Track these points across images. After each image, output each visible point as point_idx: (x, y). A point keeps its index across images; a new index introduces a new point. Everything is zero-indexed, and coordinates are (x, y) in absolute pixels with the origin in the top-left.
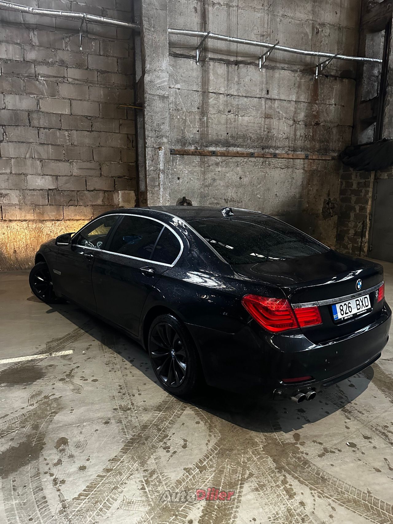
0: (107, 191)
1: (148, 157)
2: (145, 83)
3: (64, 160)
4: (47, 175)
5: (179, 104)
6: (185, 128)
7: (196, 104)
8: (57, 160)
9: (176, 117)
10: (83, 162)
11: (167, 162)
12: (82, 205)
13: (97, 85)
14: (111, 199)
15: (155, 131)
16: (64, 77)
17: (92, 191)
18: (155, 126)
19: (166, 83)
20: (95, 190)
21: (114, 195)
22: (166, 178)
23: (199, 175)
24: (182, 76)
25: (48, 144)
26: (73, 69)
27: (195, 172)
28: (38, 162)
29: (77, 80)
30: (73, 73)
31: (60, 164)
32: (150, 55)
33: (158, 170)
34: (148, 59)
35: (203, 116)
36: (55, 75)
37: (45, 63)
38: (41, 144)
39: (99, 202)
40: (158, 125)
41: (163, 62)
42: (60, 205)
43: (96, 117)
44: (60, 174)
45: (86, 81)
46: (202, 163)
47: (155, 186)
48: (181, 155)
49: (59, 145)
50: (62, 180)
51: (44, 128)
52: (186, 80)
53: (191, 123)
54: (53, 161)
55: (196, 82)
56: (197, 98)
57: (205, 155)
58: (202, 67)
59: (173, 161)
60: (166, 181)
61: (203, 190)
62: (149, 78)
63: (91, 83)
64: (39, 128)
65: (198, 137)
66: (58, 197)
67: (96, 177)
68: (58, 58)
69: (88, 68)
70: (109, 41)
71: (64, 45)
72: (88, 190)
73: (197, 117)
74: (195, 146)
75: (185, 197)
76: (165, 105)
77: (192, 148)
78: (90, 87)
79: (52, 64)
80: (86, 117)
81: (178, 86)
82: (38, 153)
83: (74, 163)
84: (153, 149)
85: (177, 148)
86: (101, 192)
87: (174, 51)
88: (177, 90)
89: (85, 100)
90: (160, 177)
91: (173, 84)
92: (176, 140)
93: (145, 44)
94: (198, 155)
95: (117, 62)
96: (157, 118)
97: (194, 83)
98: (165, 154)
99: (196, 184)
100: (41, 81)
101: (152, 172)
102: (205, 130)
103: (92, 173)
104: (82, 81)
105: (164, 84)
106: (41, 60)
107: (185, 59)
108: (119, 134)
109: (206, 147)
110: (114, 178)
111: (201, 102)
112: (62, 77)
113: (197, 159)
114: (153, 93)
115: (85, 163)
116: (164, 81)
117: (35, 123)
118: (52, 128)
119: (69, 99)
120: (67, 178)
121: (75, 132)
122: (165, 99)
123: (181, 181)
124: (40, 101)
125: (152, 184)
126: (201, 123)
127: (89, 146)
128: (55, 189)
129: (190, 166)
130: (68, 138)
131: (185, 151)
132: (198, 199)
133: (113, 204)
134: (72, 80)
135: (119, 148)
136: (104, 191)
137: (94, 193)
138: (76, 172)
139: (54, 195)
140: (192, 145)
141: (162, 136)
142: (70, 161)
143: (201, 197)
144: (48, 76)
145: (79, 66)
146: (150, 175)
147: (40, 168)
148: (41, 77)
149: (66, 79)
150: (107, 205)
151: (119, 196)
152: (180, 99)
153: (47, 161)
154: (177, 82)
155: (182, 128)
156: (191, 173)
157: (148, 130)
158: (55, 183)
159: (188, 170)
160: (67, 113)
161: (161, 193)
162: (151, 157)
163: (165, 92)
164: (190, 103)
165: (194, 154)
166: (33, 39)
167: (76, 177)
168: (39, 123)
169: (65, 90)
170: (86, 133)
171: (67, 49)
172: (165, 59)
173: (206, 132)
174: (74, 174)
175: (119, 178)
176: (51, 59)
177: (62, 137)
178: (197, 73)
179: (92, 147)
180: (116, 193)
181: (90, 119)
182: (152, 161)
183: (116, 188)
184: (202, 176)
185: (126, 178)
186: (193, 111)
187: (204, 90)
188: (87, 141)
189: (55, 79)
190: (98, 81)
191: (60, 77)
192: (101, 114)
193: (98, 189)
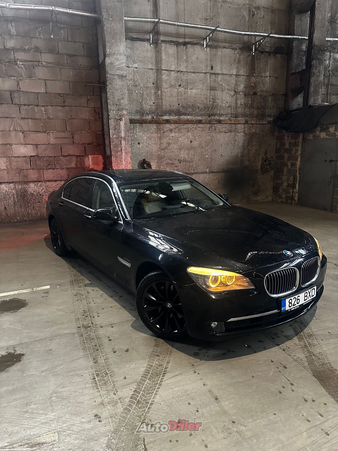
0: (79, 156)
1: (111, 127)
2: (106, 65)
3: (42, 131)
4: (29, 144)
5: (137, 80)
6: (142, 101)
7: (152, 80)
8: (36, 131)
9: (135, 92)
10: (58, 132)
11: (127, 131)
12: (58, 169)
13: (67, 67)
14: (82, 162)
15: (117, 105)
16: (39, 61)
17: (66, 156)
18: (116, 101)
19: (124, 65)
20: (69, 155)
21: (85, 160)
22: (127, 144)
23: (156, 140)
24: (138, 57)
25: (29, 118)
26: (46, 54)
27: (152, 137)
28: (21, 134)
29: (50, 63)
30: (46, 58)
31: (39, 135)
32: (110, 41)
33: (120, 137)
34: (108, 45)
35: (158, 90)
36: (33, 60)
37: (22, 50)
38: (22, 118)
39: (73, 165)
40: (119, 100)
41: (121, 46)
42: (41, 169)
43: (67, 94)
44: (39, 143)
45: (57, 64)
46: (158, 130)
47: (118, 151)
48: (140, 123)
49: (37, 119)
50: (41, 148)
51: (24, 105)
52: (142, 60)
53: (148, 96)
54: (33, 132)
55: (150, 61)
56: (152, 76)
57: (161, 123)
58: (155, 48)
59: (134, 129)
60: (127, 147)
61: (160, 153)
62: (110, 60)
63: (62, 65)
64: (20, 105)
65: (154, 108)
66: (38, 163)
67: (69, 144)
68: (33, 45)
69: (59, 52)
70: (76, 29)
71: (37, 34)
72: (63, 156)
73: (153, 91)
74: (152, 115)
75: (145, 159)
76: (124, 83)
77: (150, 117)
78: (61, 69)
79: (29, 50)
80: (59, 94)
81: (136, 65)
82: (20, 126)
83: (50, 133)
84: (115, 120)
85: (136, 118)
86: (74, 157)
87: (131, 36)
88: (135, 69)
89: (57, 80)
90: (122, 143)
91: (131, 64)
92: (135, 111)
93: (105, 32)
94: (154, 123)
95: (83, 47)
96: (118, 94)
97: (149, 63)
98: (126, 124)
99: (154, 148)
100: (20, 65)
101: (115, 139)
102: (160, 102)
103: (66, 141)
104: (54, 64)
105: (122, 65)
106: (18, 47)
107: (141, 42)
108: (87, 108)
109: (161, 116)
110: (85, 145)
111: (156, 78)
112: (37, 61)
113: (154, 127)
114: (113, 73)
115: (59, 133)
116: (122, 63)
117: (17, 101)
118: (31, 105)
119: (44, 80)
120: (46, 146)
121: (50, 107)
122: (124, 78)
123: (141, 145)
124: (20, 82)
125: (116, 149)
126: (156, 96)
127: (62, 119)
128: (36, 156)
129: (148, 133)
130: (45, 113)
131: (143, 120)
132: (156, 161)
133: (84, 167)
134: (46, 63)
135: (88, 120)
136: (76, 156)
137: (69, 158)
138: (52, 141)
139: (35, 161)
140: (149, 115)
141: (122, 109)
142: (47, 132)
143: (158, 159)
144: (26, 61)
145: (51, 51)
146: (113, 142)
147: (22, 138)
148: (20, 62)
149: (41, 63)
150: (80, 168)
151: (89, 160)
152: (138, 77)
153: (27, 132)
154: (134, 62)
155: (140, 101)
156: (150, 138)
157: (110, 105)
158: (35, 151)
159: (147, 136)
160: (43, 92)
161: (123, 157)
162: (113, 127)
163: (123, 72)
164: (146, 81)
165: (151, 122)
166: (11, 30)
167: (53, 145)
168: (20, 101)
169: (40, 73)
170: (60, 108)
171: (40, 37)
172: (122, 44)
173: (160, 104)
174: (51, 143)
175: (88, 144)
176: (27, 46)
177: (40, 112)
178: (151, 54)
179: (65, 120)
180: (87, 157)
181: (62, 96)
182: (115, 130)
183: (87, 153)
184: (158, 140)
185: (95, 145)
186: (149, 86)
187: (157, 68)
188: (61, 115)
189: (31, 63)
190: (67, 63)
191: (35, 61)
192: (71, 91)
193: (72, 155)
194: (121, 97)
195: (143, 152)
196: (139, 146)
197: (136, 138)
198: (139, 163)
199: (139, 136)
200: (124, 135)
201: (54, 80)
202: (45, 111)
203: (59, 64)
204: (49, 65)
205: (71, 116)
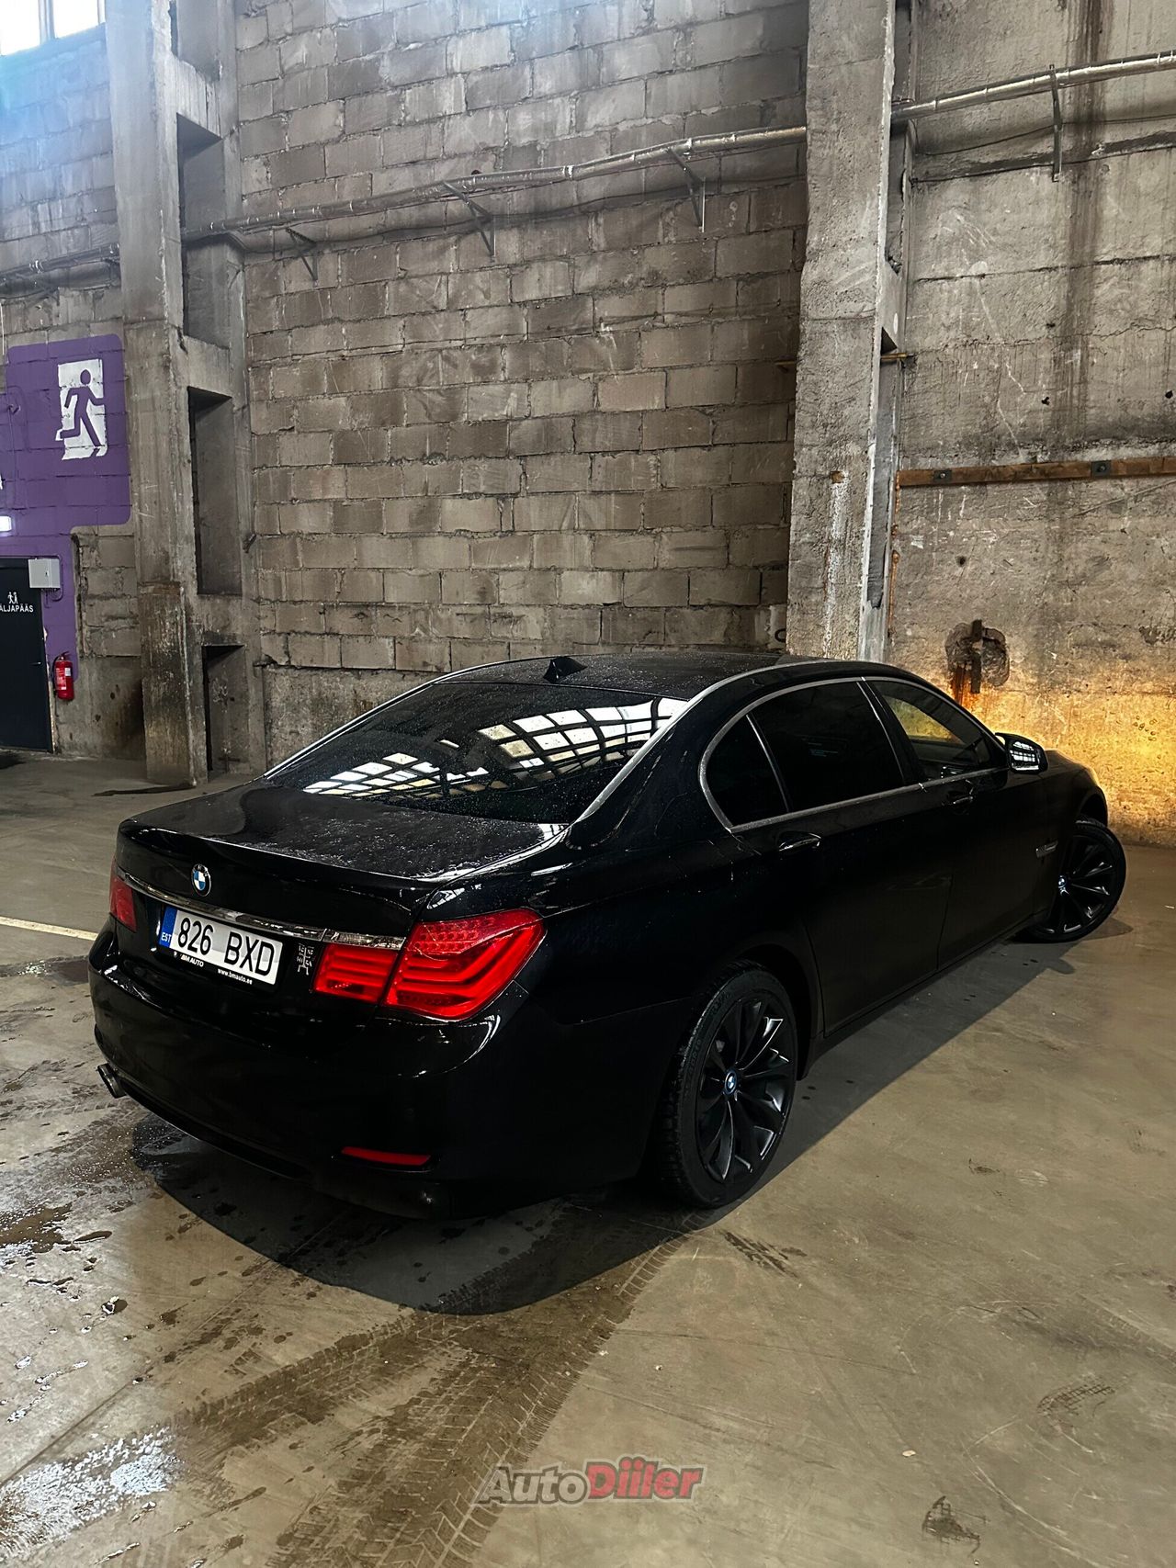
0: (739, 607)
1: (796, 505)
2: (802, 292)
3: (641, 528)
4: (602, 570)
5: (979, 324)
6: (995, 399)
7: (1045, 314)
8: (625, 531)
9: (968, 365)
10: (686, 531)
12: (673, 646)
13: (734, 319)
14: (746, 628)
15: (825, 426)
16: (656, 315)
17: (701, 607)
20: (709, 604)
21: (756, 619)
23: (1042, 548)
24: (995, 232)
25: (609, 493)
26: (677, 288)
27: (1023, 537)
28: (586, 538)
29: (686, 314)
30: (678, 299)
31: (632, 540)
32: (824, 204)
33: (825, 540)
35: (1070, 349)
36: (638, 314)
37: (617, 289)
38: (594, 493)
39: (717, 637)
40: (836, 407)
41: (862, 214)
42: (625, 645)
43: (725, 405)
44: (630, 567)
45: (707, 312)
46: (1054, 506)
47: (812, 590)
48: (976, 484)
49: (632, 493)
50: (634, 580)
51: (604, 453)
52: (1010, 240)
53: (1020, 380)
54: (617, 534)
55: (1047, 240)
56: (1048, 295)
57: (1069, 479)
58: (1074, 182)
59: (946, 505)
61: (1052, 597)
62: (815, 272)
63: (719, 315)
64: (592, 454)
65: (1043, 420)
66: (621, 625)
67: (715, 568)
68: (645, 269)
69: (715, 276)
70: (776, 187)
71: (660, 233)
72: (693, 606)
73: (1045, 356)
74: (1032, 450)
75: (981, 622)
76: (862, 345)
77: (1022, 458)
78: (715, 328)
79: (633, 285)
80: (702, 409)
81: (982, 267)
82: (587, 516)
83: (664, 536)
84: (814, 479)
85: (962, 465)
86: (724, 609)
87: (973, 160)
88: (976, 281)
89: (701, 365)
90: (830, 560)
91: (962, 264)
92: (960, 439)
93: (809, 178)
94: (1039, 481)
95: (794, 241)
96: (833, 387)
97: (1038, 247)
99: (1027, 577)
100: (605, 336)
101: (806, 548)
102: (1075, 393)
103: (704, 559)
104: (696, 315)
105: (862, 280)
106: (606, 283)
107: (1010, 175)
108: (783, 445)
109: (1076, 449)
110: (761, 570)
111: (1064, 302)
112: (650, 316)
113: (1037, 494)
114: (823, 316)
115: (690, 533)
116: (862, 273)
117: (586, 443)
118: (619, 452)
119: (664, 369)
120: (646, 575)
121: (671, 453)
123: (969, 568)
124: (600, 385)
125: (804, 584)
126: (1057, 374)
127: (704, 488)
128: (619, 603)
129: (1005, 520)
130: (655, 472)
131: (987, 472)
132: (1030, 629)
133: (751, 643)
134: (673, 316)
135: (780, 485)
136: (731, 606)
137: (706, 614)
138: (667, 558)
139: (613, 620)
140: (1020, 451)
141: (846, 439)
142: (654, 531)
143: (1042, 621)
144: (622, 320)
145: (693, 276)
146: (799, 557)
147: (588, 553)
148: (606, 326)
149: (660, 318)
150: (736, 646)
151: (768, 621)
152: (986, 309)
153: (603, 534)
154: (976, 256)
155: (987, 399)
156: (1011, 540)
157: (803, 427)
158: (618, 589)
159: (999, 533)
160: (656, 407)
161: (829, 611)
162: (805, 505)
163: (862, 305)
164: (1020, 317)
165: (1020, 476)
166: (595, 238)
167: (667, 573)
168: (593, 440)
169: (656, 349)
170: (697, 452)
172: (868, 203)
173: (1075, 401)
174: (662, 565)
175: (773, 568)
176: (630, 275)
177: (642, 471)
178: (1054, 210)
179: (711, 489)
180: (762, 612)
182: (809, 515)
183: (764, 598)
184: (1051, 548)
186: (1030, 337)
187: (1075, 262)
188: (699, 475)
189: (635, 324)
190: (737, 306)
191: (646, 316)
192: (739, 395)
193: (718, 603)
194: (847, 393)
195: (974, 593)
196: (961, 569)
197: (951, 542)
198: (953, 636)
199: (965, 531)
200: (842, 532)
201: (691, 366)
202: (657, 467)
203: (709, 313)
204: (684, 320)
205: (730, 477)
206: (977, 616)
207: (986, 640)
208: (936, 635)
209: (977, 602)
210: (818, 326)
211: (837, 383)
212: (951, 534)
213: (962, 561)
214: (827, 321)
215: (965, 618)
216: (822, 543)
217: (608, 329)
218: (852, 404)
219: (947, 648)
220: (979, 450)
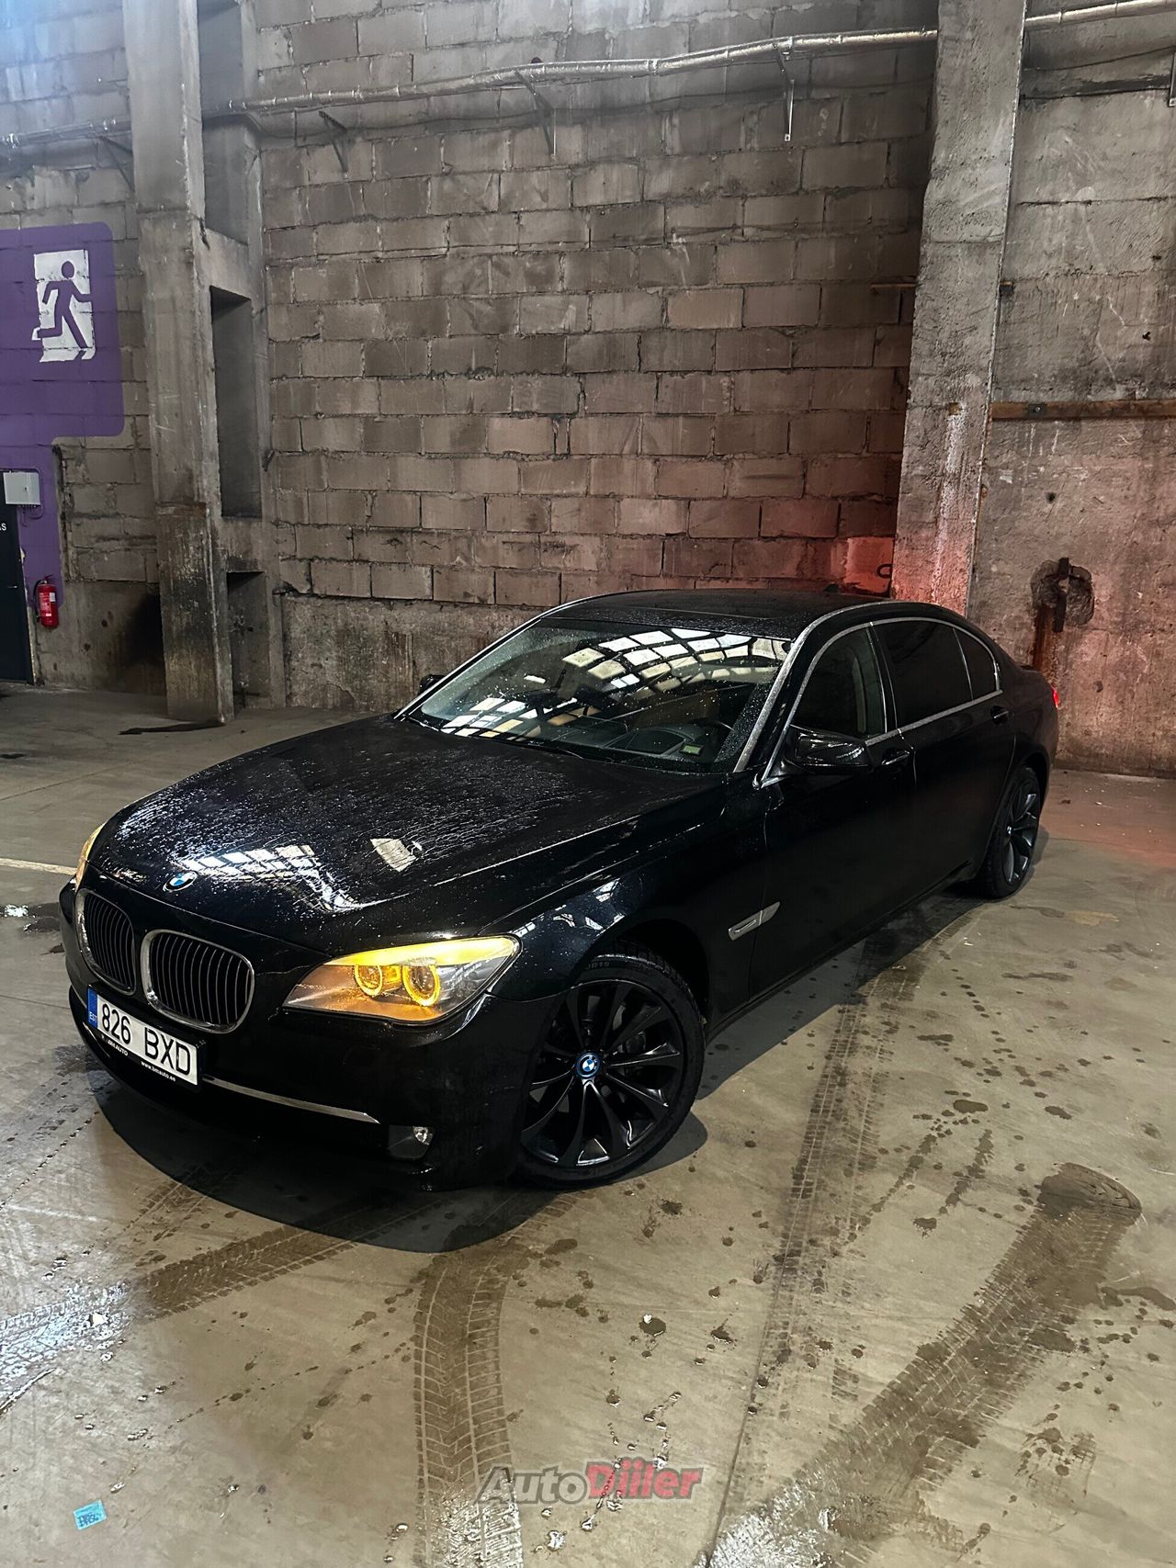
0: (814, 539)
1: (910, 436)
2: (925, 212)
3: (711, 454)
4: (666, 498)
5: (1082, 252)
6: (1094, 332)
7: (1151, 245)
8: (693, 457)
9: (1068, 298)
10: (760, 458)
11: (970, 448)
12: (741, 579)
13: (820, 235)
14: (821, 561)
15: (943, 355)
16: (735, 227)
17: (773, 539)
18: (944, 340)
19: (997, 199)
20: (781, 536)
21: (832, 553)
22: (964, 499)
23: (1133, 486)
24: (1104, 158)
25: (677, 415)
26: (759, 199)
27: (1115, 474)
28: (649, 464)
29: (768, 228)
30: (759, 212)
31: (701, 467)
32: (953, 117)
33: (938, 473)
34: (942, 132)
35: (1174, 283)
36: (715, 225)
37: (692, 197)
38: (660, 415)
39: (789, 570)
40: (956, 336)
42: (689, 578)
43: (807, 327)
44: (697, 495)
45: (791, 227)
46: (1149, 444)
47: (922, 525)
48: (1069, 419)
49: (702, 416)
50: (700, 509)
51: (672, 373)
52: (1120, 166)
53: (1122, 310)
54: (684, 460)
55: (1158, 168)
56: (1156, 227)
57: (1165, 417)
59: (1037, 440)
60: (960, 508)
61: (1141, 537)
62: (942, 191)
63: (803, 231)
64: (659, 374)
65: (1142, 355)
66: (685, 556)
67: (788, 498)
68: (724, 177)
69: (801, 188)
70: (872, 95)
71: (742, 139)
72: (765, 538)
73: (1149, 289)
74: (1129, 386)
75: (1067, 560)
76: (987, 272)
77: (1116, 394)
78: (800, 245)
79: (710, 195)
80: (781, 330)
81: (1087, 193)
82: (652, 440)
83: (735, 463)
84: (930, 410)
85: (1056, 400)
86: (798, 542)
88: (1082, 207)
89: (783, 283)
90: (943, 495)
91: (1068, 188)
92: (1056, 372)
93: (938, 89)
94: (1135, 418)
95: (889, 153)
96: (954, 315)
97: (1148, 174)
98: (969, 424)
99: (1119, 517)
100: (677, 248)
101: (918, 481)
103: (780, 487)
104: (779, 230)
106: (680, 191)
107: (1125, 96)
108: (868, 371)
109: (1174, 386)
110: (840, 501)
111: (1172, 234)
112: (729, 228)
113: (1132, 431)
114: (948, 238)
115: (764, 460)
116: (991, 194)
117: (652, 361)
118: (690, 372)
119: (742, 286)
120: (714, 504)
121: (746, 376)
122: (989, 251)
123: (1059, 504)
124: (670, 301)
125: (913, 518)
126: (1160, 309)
127: (780, 413)
128: (683, 534)
129: (1098, 457)
130: (728, 394)
131: (1086, 407)
132: (1117, 568)
133: (826, 577)
134: (754, 230)
135: (865, 412)
136: (805, 538)
137: (779, 546)
138: (738, 486)
139: (676, 550)
140: (1117, 386)
141: (964, 370)
142: (725, 458)
143: (1130, 561)
144: (696, 232)
145: (777, 187)
146: (910, 490)
147: (651, 479)
148: (678, 237)
149: (739, 231)
150: (810, 580)
151: (845, 554)
152: (1090, 237)
153: (669, 459)
154: (1083, 181)
155: (1086, 332)
156: (1103, 477)
157: (920, 355)
158: (683, 520)
159: (1090, 470)
160: (731, 326)
161: (940, 547)
162: (918, 437)
163: (989, 229)
164: (1126, 247)
165: (1119, 413)
166: (669, 141)
167: (737, 502)
168: (661, 360)
169: (733, 264)
170: (775, 375)
171: (749, 146)
172: (1001, 120)
174: (732, 493)
175: (853, 499)
176: (707, 183)
177: (713, 394)
178: (1167, 137)
179: (788, 415)
180: (839, 545)
181: (791, 336)
182: (923, 447)
183: (841, 530)
184: (1143, 487)
185: (875, 501)
186: (1137, 268)
188: (777, 398)
189: (711, 236)
190: (824, 221)
191: (723, 229)
192: (823, 316)
193: (790, 535)
194: (968, 322)
195: (1062, 530)
196: (1050, 506)
197: (1040, 477)
198: (1039, 573)
199: (1055, 467)
200: (958, 466)
201: (772, 284)
202: (730, 389)
203: (795, 229)
204: (766, 234)
205: (810, 403)
206: (1064, 554)
207: (1072, 578)
208: (1022, 572)
209: (1066, 540)
210: (941, 250)
211: (959, 311)
212: (1042, 469)
213: (1051, 498)
214: (951, 244)
215: (1051, 555)
216: (935, 477)
217: (680, 240)
218: (975, 332)
219: (1032, 584)
220: (1075, 385)
